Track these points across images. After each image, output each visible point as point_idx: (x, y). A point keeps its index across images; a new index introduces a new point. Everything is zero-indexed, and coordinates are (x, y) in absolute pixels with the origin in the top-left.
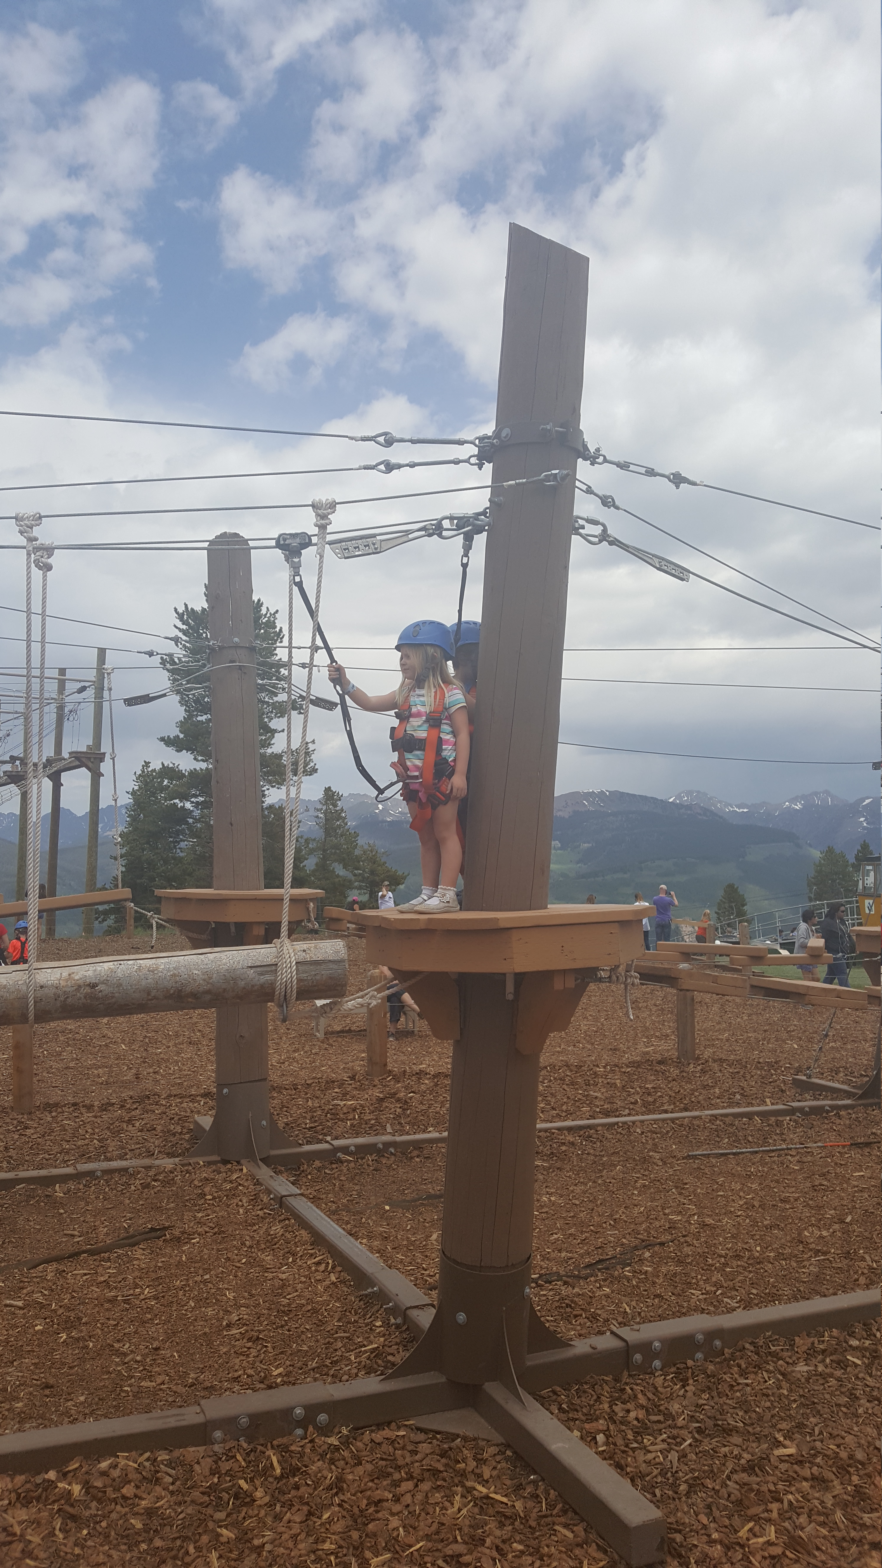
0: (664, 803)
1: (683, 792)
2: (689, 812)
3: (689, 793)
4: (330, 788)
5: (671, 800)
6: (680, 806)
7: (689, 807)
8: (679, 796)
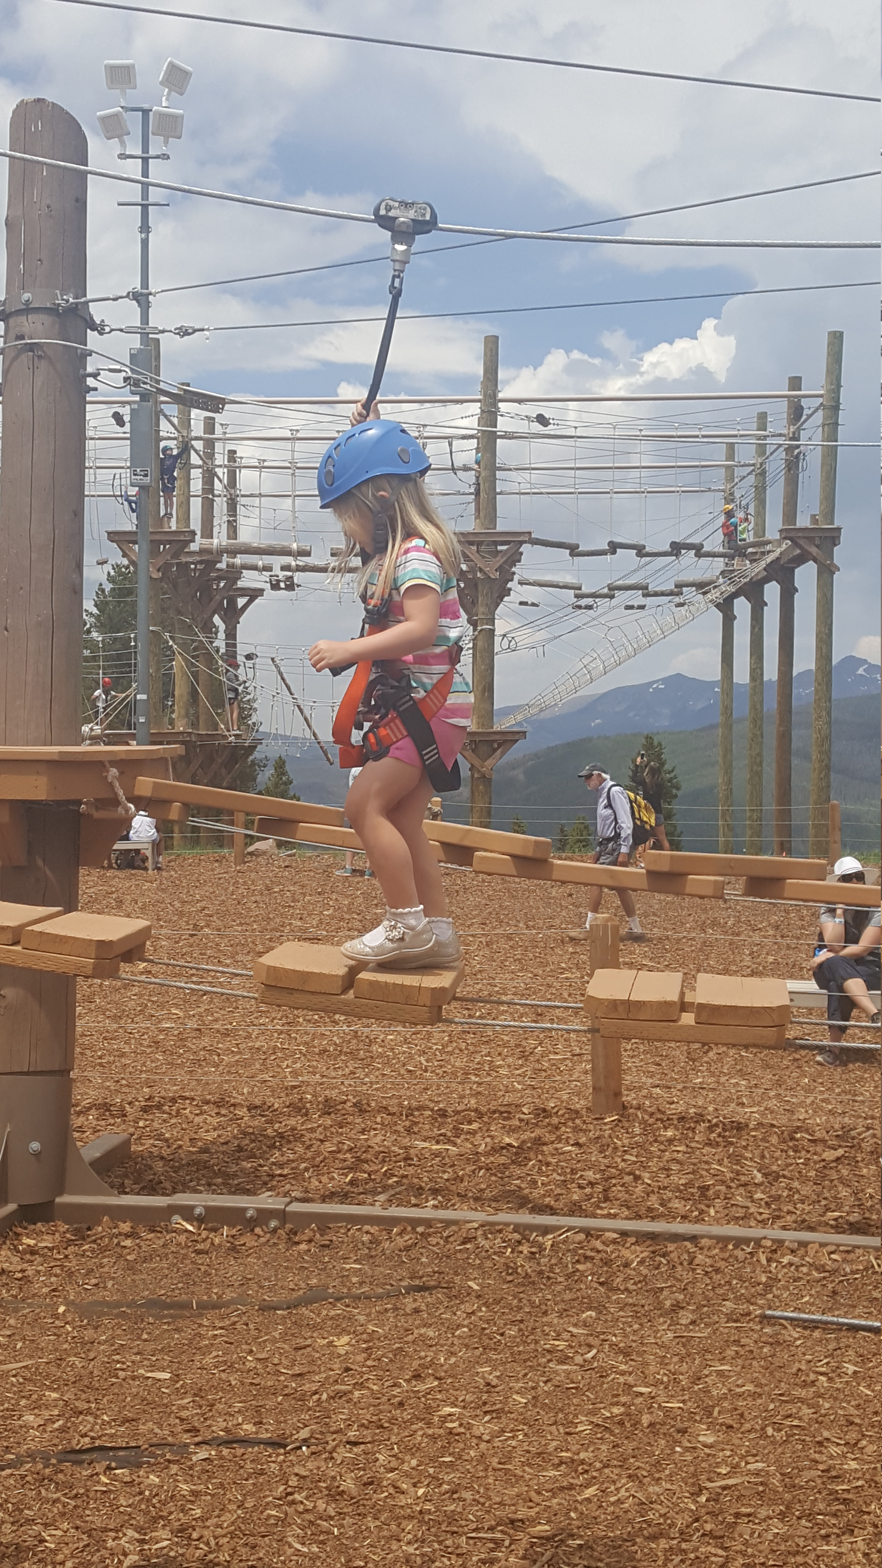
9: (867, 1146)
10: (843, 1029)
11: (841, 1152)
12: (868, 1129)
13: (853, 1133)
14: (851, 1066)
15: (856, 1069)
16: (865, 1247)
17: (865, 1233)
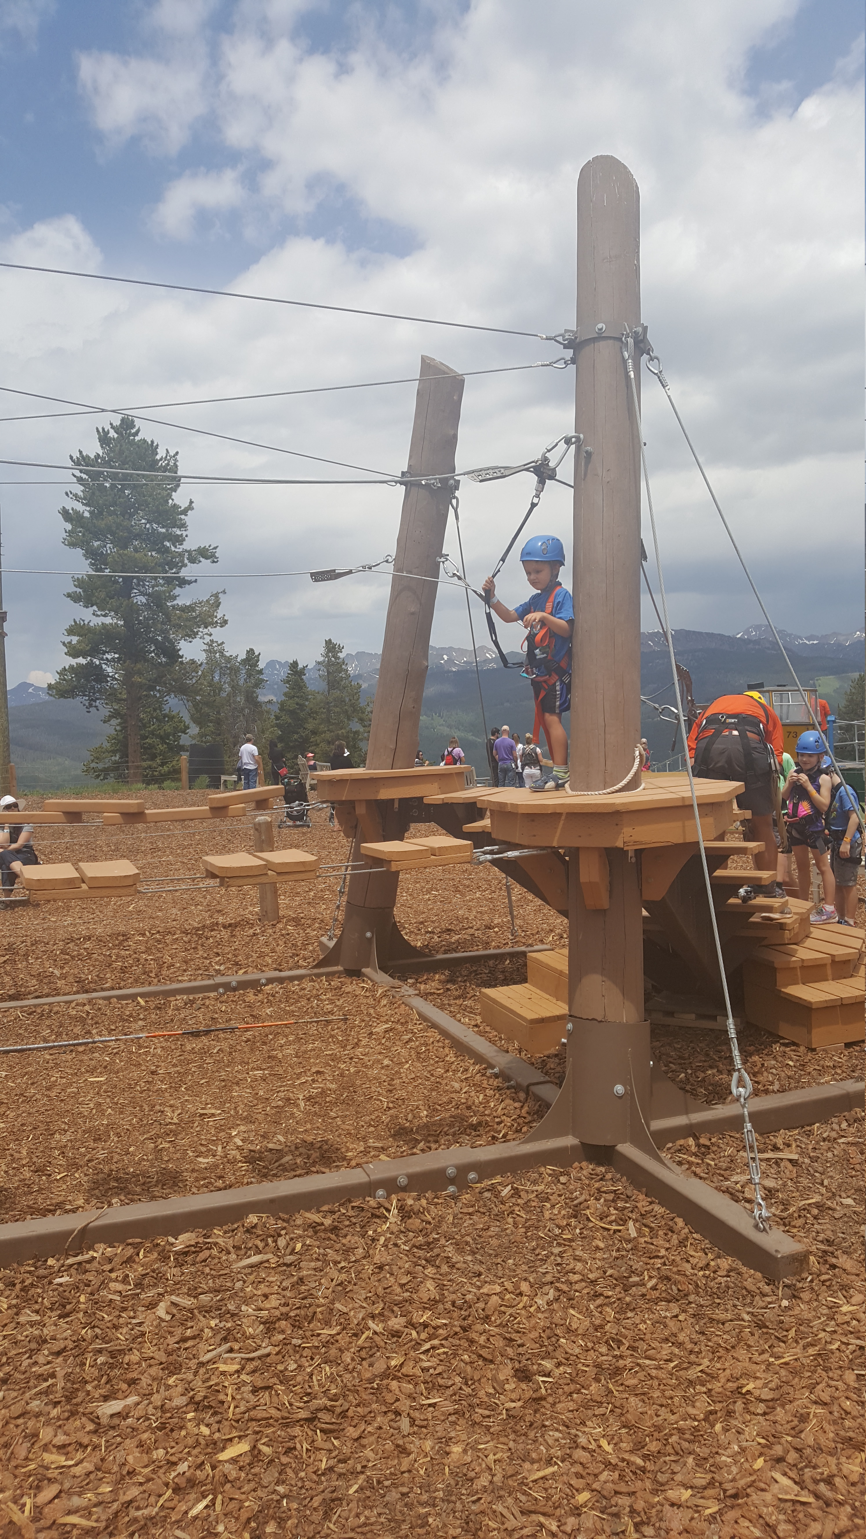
0: (731, 640)
1: (751, 627)
2: (757, 647)
3: (757, 627)
4: (330, 640)
5: (739, 636)
6: (749, 641)
7: (757, 642)
8: (747, 632)
9: (21, 952)
10: (12, 890)
11: (7, 957)
12: (23, 942)
13: (14, 946)
14: (16, 909)
15: (19, 910)
16: (15, 1007)
17: (18, 1000)
